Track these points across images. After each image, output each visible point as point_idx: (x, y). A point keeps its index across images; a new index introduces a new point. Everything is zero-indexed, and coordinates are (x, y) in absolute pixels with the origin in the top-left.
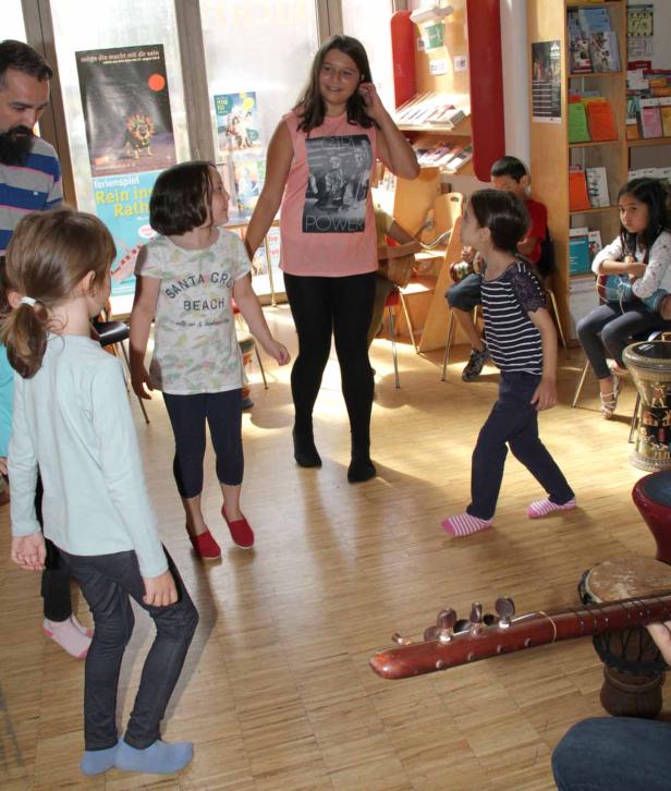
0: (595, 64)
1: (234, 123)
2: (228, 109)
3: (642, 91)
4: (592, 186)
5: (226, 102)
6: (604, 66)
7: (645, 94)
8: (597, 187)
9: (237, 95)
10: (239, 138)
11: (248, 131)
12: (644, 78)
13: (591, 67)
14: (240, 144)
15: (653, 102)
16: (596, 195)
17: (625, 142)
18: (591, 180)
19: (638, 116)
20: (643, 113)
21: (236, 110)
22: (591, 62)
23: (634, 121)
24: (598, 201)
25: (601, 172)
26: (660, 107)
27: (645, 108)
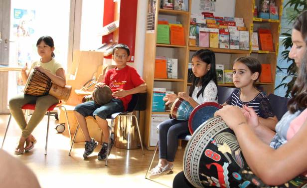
0: (175, 6)
1: (22, 23)
2: (21, 16)
3: (202, 24)
4: (169, 67)
5: (20, 13)
6: (180, 7)
7: (203, 25)
8: (171, 68)
9: (26, 11)
10: (24, 31)
11: (29, 29)
12: (205, 18)
13: (173, 8)
14: (24, 34)
15: (206, 30)
16: (170, 72)
17: (188, 47)
18: (169, 64)
19: (197, 36)
20: (200, 35)
21: (24, 17)
22: (173, 5)
23: (194, 37)
24: (171, 75)
25: (175, 61)
26: (209, 32)
27: (201, 32)
